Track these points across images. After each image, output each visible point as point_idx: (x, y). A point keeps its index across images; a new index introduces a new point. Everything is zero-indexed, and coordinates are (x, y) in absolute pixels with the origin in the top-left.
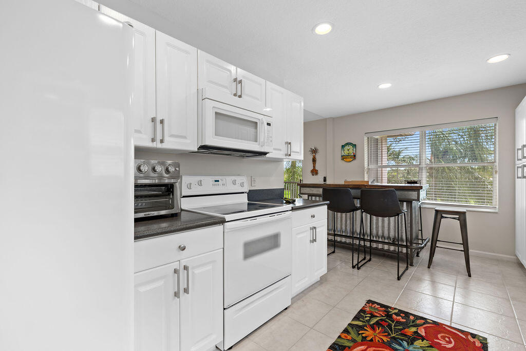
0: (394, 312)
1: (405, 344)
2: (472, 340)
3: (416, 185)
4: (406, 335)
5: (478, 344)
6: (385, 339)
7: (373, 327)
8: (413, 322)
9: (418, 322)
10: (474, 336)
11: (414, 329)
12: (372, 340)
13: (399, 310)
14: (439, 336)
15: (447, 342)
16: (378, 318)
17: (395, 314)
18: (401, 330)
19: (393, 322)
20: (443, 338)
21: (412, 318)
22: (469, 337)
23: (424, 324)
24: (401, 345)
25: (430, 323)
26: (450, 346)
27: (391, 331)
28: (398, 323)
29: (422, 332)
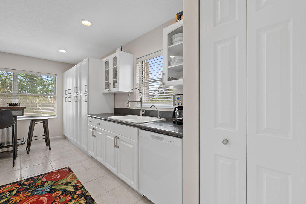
0: (23, 182)
1: (40, 189)
2: (65, 170)
3: (16, 106)
4: (38, 186)
5: (67, 170)
6: (28, 195)
7: (16, 195)
8: (38, 179)
9: (40, 177)
10: (65, 168)
11: (40, 181)
12: (21, 200)
13: (26, 179)
14: (53, 176)
15: (57, 176)
16: (16, 190)
17: (25, 182)
18: (34, 186)
19: (27, 185)
20: (55, 176)
21: (35, 178)
22: (63, 170)
23: (43, 176)
24: (39, 191)
25: (46, 175)
26: (59, 177)
27: (29, 189)
28: (30, 184)
29: (45, 180)
